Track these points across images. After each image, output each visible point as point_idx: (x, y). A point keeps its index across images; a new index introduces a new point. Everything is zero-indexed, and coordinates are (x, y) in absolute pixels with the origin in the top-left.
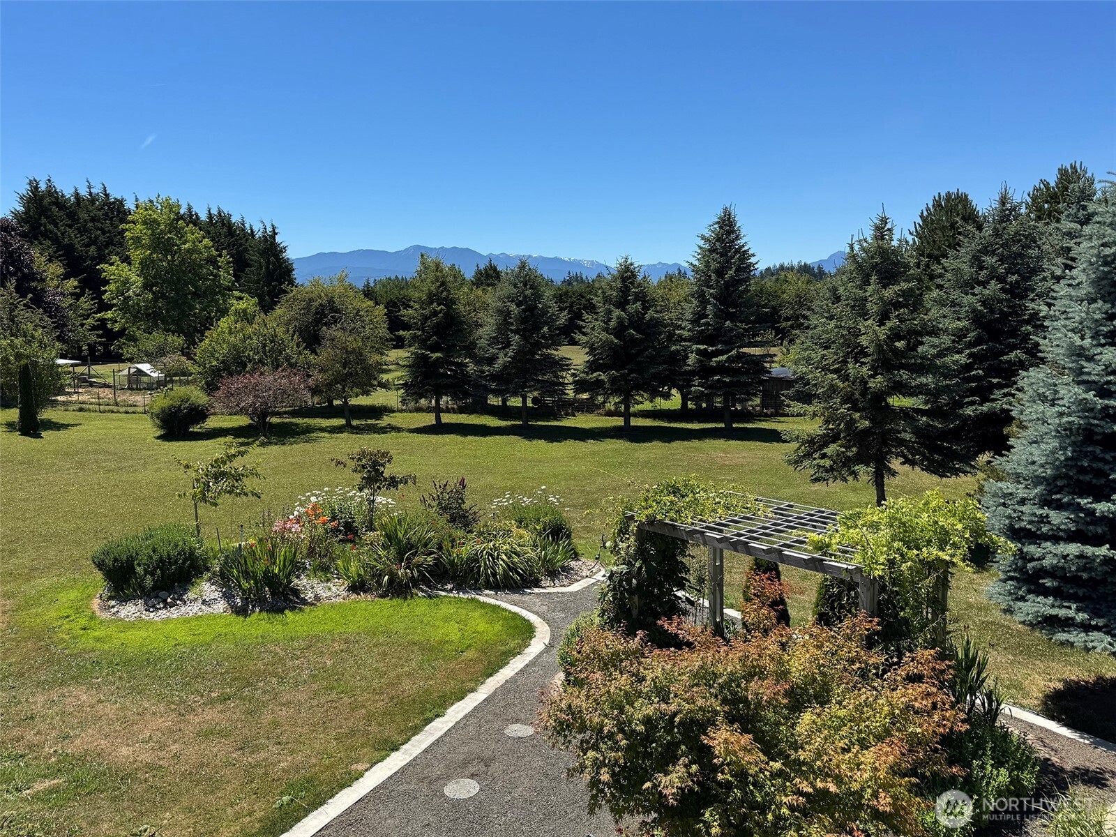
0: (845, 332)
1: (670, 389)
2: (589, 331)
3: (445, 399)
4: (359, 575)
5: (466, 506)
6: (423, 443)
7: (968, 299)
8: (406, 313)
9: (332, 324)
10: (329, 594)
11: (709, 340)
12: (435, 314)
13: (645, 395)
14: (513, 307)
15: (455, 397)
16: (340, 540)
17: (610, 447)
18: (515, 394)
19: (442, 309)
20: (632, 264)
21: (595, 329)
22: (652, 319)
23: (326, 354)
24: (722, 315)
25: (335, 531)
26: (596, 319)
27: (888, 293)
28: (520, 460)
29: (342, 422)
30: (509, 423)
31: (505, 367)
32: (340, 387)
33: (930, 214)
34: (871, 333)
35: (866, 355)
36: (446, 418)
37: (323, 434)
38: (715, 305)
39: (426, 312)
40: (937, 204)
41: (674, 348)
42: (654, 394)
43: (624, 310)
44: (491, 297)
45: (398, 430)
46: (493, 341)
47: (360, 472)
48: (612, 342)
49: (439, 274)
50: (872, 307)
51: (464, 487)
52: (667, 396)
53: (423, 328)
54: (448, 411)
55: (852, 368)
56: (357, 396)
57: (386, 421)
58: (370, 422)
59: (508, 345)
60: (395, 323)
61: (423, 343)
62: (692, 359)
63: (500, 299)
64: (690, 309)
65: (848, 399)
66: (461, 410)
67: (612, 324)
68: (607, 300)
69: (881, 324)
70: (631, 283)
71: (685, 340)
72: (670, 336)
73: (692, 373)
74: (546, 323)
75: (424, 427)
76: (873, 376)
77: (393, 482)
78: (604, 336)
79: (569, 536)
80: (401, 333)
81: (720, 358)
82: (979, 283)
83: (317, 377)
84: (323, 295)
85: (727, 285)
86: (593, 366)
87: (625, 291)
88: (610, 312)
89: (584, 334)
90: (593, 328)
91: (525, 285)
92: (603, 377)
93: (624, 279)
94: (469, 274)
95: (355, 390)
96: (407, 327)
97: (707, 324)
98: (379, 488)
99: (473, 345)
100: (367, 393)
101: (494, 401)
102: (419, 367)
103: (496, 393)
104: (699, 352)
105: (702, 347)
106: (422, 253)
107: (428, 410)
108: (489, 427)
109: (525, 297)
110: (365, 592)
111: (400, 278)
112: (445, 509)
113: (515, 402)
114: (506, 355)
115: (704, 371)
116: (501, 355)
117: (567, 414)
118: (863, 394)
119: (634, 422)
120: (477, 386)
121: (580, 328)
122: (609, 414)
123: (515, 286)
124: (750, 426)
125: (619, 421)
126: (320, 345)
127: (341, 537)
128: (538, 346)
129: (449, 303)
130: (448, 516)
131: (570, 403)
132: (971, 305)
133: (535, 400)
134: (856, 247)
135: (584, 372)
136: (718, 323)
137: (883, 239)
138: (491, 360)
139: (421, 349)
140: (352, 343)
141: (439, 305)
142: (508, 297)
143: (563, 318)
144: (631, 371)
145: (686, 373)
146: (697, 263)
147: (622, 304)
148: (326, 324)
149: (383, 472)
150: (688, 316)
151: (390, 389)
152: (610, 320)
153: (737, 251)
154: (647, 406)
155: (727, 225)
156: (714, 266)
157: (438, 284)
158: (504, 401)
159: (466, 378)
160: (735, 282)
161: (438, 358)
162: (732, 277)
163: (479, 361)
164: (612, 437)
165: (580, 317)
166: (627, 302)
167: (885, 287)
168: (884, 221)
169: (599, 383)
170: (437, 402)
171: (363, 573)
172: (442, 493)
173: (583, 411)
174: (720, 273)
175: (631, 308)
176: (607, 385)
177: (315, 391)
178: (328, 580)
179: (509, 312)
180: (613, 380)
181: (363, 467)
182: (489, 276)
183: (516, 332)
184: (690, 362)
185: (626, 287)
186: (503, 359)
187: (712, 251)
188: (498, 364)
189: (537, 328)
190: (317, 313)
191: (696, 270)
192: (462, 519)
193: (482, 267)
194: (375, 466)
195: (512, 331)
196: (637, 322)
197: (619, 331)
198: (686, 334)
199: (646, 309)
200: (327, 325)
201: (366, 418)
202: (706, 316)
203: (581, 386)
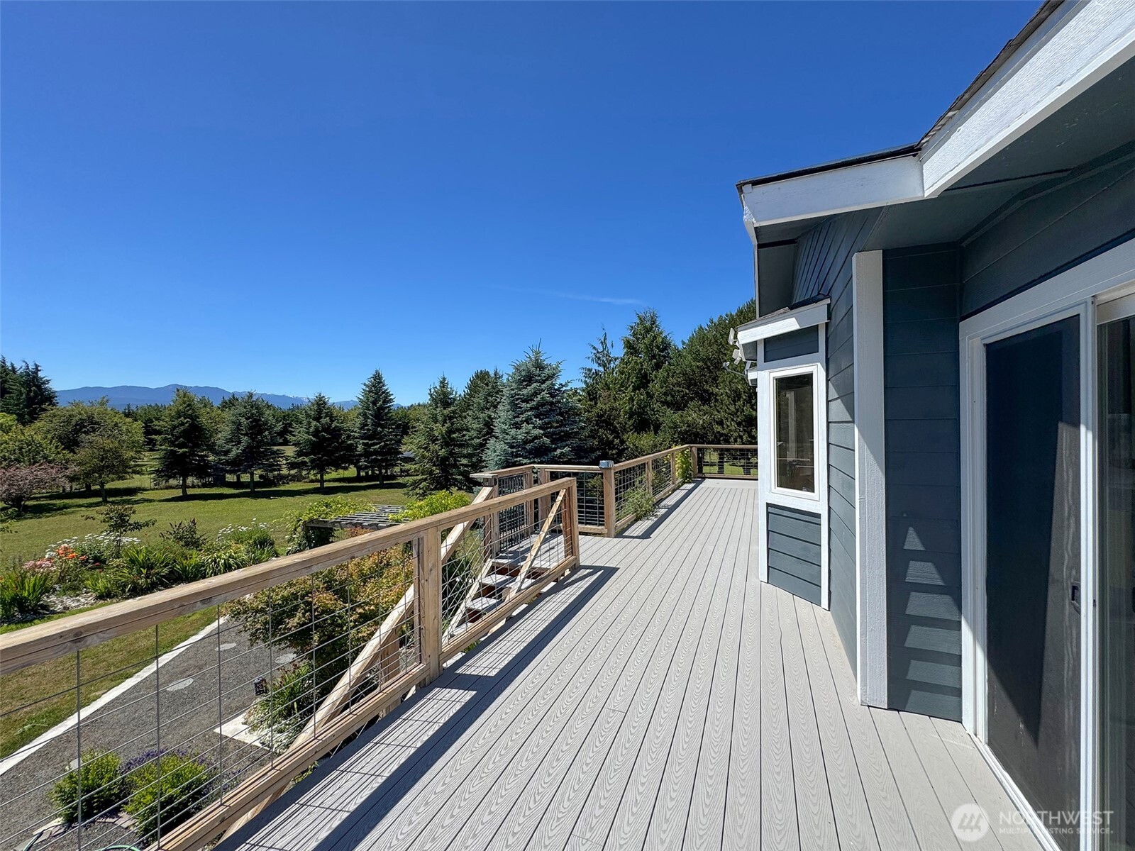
0: (428, 430)
1: (349, 465)
2: (297, 434)
3: (190, 480)
4: (106, 588)
5: (196, 536)
6: (171, 507)
7: (481, 415)
8: (157, 425)
9: (91, 432)
10: (79, 603)
11: (369, 438)
12: (183, 424)
13: (333, 469)
14: (243, 420)
15: (199, 477)
16: (89, 568)
17: (310, 498)
18: (245, 472)
19: (187, 422)
20: (323, 397)
21: (301, 434)
22: (336, 427)
23: (83, 453)
24: (376, 425)
25: (85, 562)
26: (302, 427)
27: (446, 412)
28: (247, 511)
29: (100, 499)
30: (241, 491)
31: (238, 456)
32: (97, 475)
33: (474, 379)
34: (439, 429)
35: (438, 440)
36: (190, 492)
37: (80, 509)
38: (372, 419)
39: (176, 423)
40: (477, 375)
41: (349, 442)
42: (337, 467)
43: (319, 422)
44: (228, 415)
45: (150, 501)
46: (229, 441)
47: (108, 522)
48: (312, 440)
49: (186, 399)
50: (440, 418)
51: (195, 524)
52: (346, 468)
53: (172, 433)
54: (193, 487)
55: (432, 447)
56: (113, 480)
57: (139, 496)
58: (124, 498)
59: (240, 442)
60: (149, 431)
61: (172, 443)
62: (360, 448)
63: (233, 415)
64: (359, 421)
65: (431, 460)
66: (204, 486)
67: (312, 430)
68: (308, 416)
69: (443, 426)
70: (323, 407)
71: (357, 438)
72: (349, 437)
73: (360, 456)
74: (267, 429)
75: (173, 498)
76: (441, 450)
77: (137, 526)
78: (306, 436)
79: (272, 544)
80: (153, 437)
81: (375, 447)
82: (487, 409)
83: (73, 469)
84: (82, 412)
85: (379, 409)
86: (300, 454)
87: (320, 412)
88: (309, 423)
89: (294, 436)
90: (299, 433)
91: (252, 407)
92: (306, 459)
93: (318, 405)
94: (217, 403)
95: (111, 476)
96: (159, 432)
97: (368, 430)
98: (125, 531)
99: (214, 444)
100: (122, 478)
101: (230, 478)
102: (169, 458)
103: (230, 472)
104: (364, 444)
105: (365, 441)
106: (178, 389)
107: (177, 487)
108: (226, 494)
109: (252, 414)
110: (111, 598)
111: (160, 405)
112: (180, 539)
113: (245, 478)
114: (238, 449)
115: (367, 454)
116: (234, 449)
117: (283, 483)
118: (437, 458)
119: (326, 485)
120: (216, 469)
121: (291, 432)
122: (312, 481)
123: (245, 407)
124: (394, 482)
125: (318, 485)
126: (78, 446)
127: (89, 566)
128: (261, 443)
129: (194, 418)
130: (182, 543)
131: (286, 477)
132: (483, 418)
133: (261, 477)
134: (432, 390)
135: (293, 457)
136: (374, 429)
137: (444, 387)
138: (227, 453)
139: (170, 446)
140: (108, 444)
141: (185, 418)
142: (240, 414)
143: (279, 427)
144: (323, 456)
145: (357, 455)
146: (362, 398)
147: (317, 419)
148: (85, 432)
149: (128, 520)
150: (358, 425)
151: (143, 474)
152: (310, 427)
153: (383, 393)
154: (334, 475)
155: (378, 379)
156: (371, 399)
157: (185, 405)
158: (238, 477)
159: (207, 465)
160: (382, 408)
161: (185, 452)
162: (381, 405)
163: (216, 453)
164: (312, 493)
165: (290, 425)
166: (321, 418)
167: (445, 409)
168: (444, 379)
169: (304, 463)
170: (184, 481)
171: (109, 586)
172: (178, 529)
173: (294, 481)
174: (374, 403)
175: (323, 421)
176: (309, 464)
177: (72, 479)
178: (77, 595)
179: (240, 424)
180: (312, 461)
181: (111, 518)
182: (230, 403)
183: (246, 435)
184: (359, 449)
185: (320, 409)
186: (235, 452)
187: (370, 392)
188: (232, 455)
189: (261, 432)
190: (76, 425)
191: (361, 401)
192: (195, 544)
193: (227, 399)
194: (120, 517)
195: (242, 434)
196: (327, 429)
197: (316, 433)
198: (357, 435)
199: (332, 421)
200: (87, 433)
201: (122, 496)
202: (368, 425)
203: (292, 466)
